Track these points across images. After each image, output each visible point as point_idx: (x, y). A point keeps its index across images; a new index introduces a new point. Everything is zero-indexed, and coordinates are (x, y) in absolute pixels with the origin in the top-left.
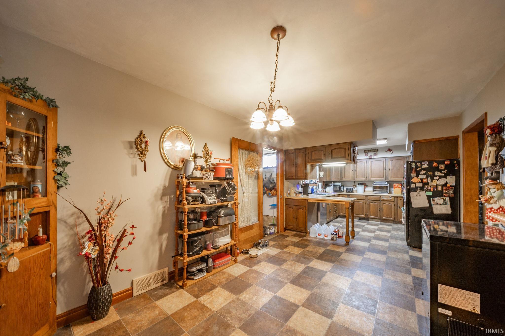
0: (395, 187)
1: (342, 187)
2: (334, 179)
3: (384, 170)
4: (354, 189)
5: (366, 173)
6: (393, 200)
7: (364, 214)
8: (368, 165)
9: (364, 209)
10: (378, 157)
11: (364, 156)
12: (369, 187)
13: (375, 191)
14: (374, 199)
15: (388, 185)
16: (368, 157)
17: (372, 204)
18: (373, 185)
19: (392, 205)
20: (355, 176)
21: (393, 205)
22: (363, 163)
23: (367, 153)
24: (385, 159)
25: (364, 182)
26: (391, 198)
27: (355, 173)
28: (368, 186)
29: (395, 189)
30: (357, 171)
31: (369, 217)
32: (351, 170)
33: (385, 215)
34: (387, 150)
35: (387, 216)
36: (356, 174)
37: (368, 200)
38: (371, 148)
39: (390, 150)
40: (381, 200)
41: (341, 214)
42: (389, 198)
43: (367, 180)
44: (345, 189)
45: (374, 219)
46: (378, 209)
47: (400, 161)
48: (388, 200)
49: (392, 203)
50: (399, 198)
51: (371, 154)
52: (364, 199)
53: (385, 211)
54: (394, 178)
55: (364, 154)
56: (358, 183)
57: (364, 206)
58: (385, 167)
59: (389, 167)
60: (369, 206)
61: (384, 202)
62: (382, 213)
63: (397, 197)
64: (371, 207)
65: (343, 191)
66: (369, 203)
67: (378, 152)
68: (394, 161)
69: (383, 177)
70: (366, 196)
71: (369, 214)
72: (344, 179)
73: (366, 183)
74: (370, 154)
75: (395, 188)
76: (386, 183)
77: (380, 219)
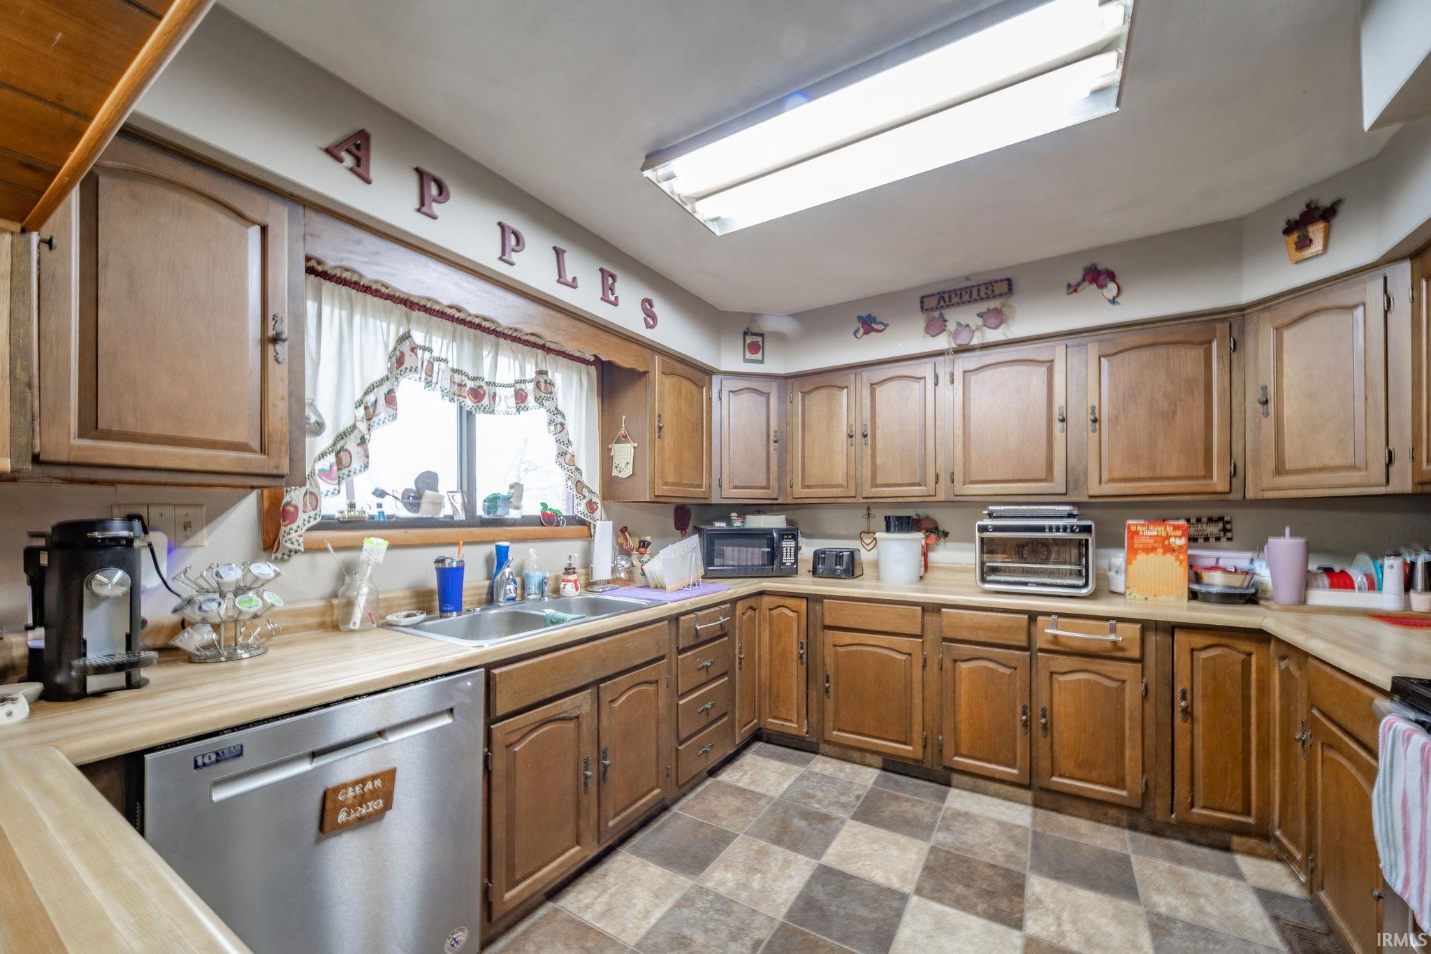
0: (1138, 542)
1: (788, 544)
2: (736, 493)
3: (1058, 426)
4: (865, 556)
5: (930, 450)
6: (1135, 653)
7: (917, 736)
8: (950, 395)
9: (917, 701)
10: (1011, 336)
11: (923, 332)
12: (953, 541)
13: (995, 570)
14: (982, 637)
15: (1087, 529)
16: (942, 342)
17: (972, 671)
18: (983, 529)
19: (1121, 690)
20: (867, 474)
21: (1132, 694)
22: (916, 386)
23: (936, 314)
24: (1058, 352)
25: (922, 512)
26: (1113, 630)
27: (868, 450)
28: (946, 534)
29: (1142, 558)
30: (874, 437)
31: (946, 764)
32: (841, 436)
33: (1066, 763)
34: (1077, 276)
35: (1085, 769)
36: (867, 459)
37: (945, 639)
38: (967, 279)
39: (1097, 276)
40: (1040, 643)
41: (773, 723)
42: (1102, 636)
43: (941, 497)
44: (808, 549)
45: (982, 783)
46: (1014, 713)
47: (1172, 350)
48: (1094, 648)
49: (1129, 672)
50: (1180, 637)
51: (966, 315)
52: (918, 632)
53: (1065, 729)
54: (1125, 480)
55: (920, 321)
56: (887, 519)
57: (917, 685)
58: (1059, 401)
59: (1093, 401)
60: (949, 687)
61: (1062, 663)
62: (1042, 744)
63: (1171, 629)
64: (964, 689)
65: (792, 572)
66: (948, 664)
67: (1013, 301)
68: (1132, 355)
69: (1049, 476)
70: (931, 609)
71: (946, 738)
72: (799, 491)
73: (934, 513)
74: (955, 317)
75: (1133, 552)
76: (1070, 516)
77: (1028, 787)
